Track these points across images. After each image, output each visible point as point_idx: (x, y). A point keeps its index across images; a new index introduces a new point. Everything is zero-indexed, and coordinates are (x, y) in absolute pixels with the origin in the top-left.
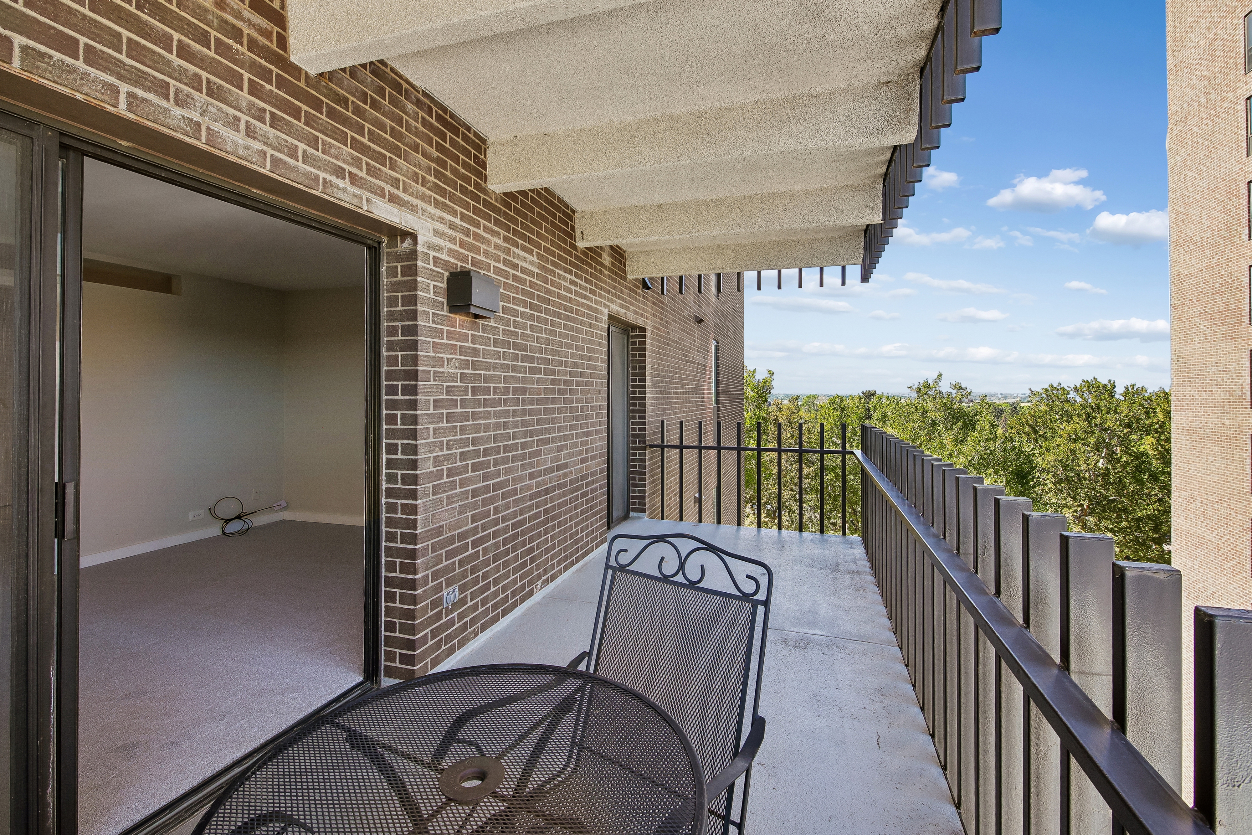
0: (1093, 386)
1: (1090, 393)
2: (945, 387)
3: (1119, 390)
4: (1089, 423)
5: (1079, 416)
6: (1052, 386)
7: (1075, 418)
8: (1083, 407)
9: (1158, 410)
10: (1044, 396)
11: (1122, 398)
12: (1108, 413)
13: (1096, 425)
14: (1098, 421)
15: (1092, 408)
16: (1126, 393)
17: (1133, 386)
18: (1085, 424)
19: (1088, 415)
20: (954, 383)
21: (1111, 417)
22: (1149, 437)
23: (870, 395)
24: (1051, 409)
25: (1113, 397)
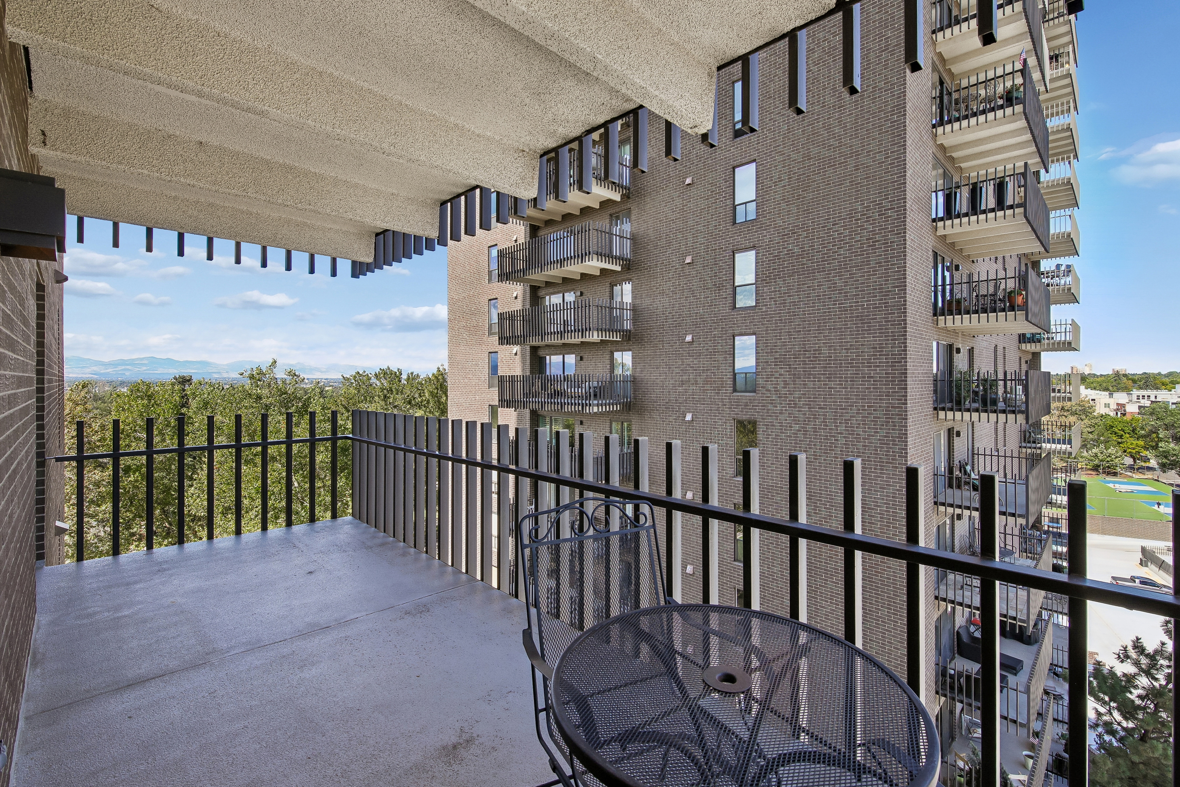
0: (386, 374)
1: (386, 379)
2: (280, 374)
3: (404, 376)
4: (385, 401)
5: (379, 396)
6: (359, 373)
7: (376, 398)
8: (382, 390)
9: (426, 391)
10: (353, 381)
11: (405, 382)
12: (397, 394)
13: (390, 403)
14: (391, 400)
15: (388, 391)
16: (408, 379)
17: (412, 373)
18: (383, 403)
19: (385, 396)
20: (289, 370)
21: (399, 396)
22: (421, 411)
23: (185, 381)
24: (359, 391)
25: (400, 381)
